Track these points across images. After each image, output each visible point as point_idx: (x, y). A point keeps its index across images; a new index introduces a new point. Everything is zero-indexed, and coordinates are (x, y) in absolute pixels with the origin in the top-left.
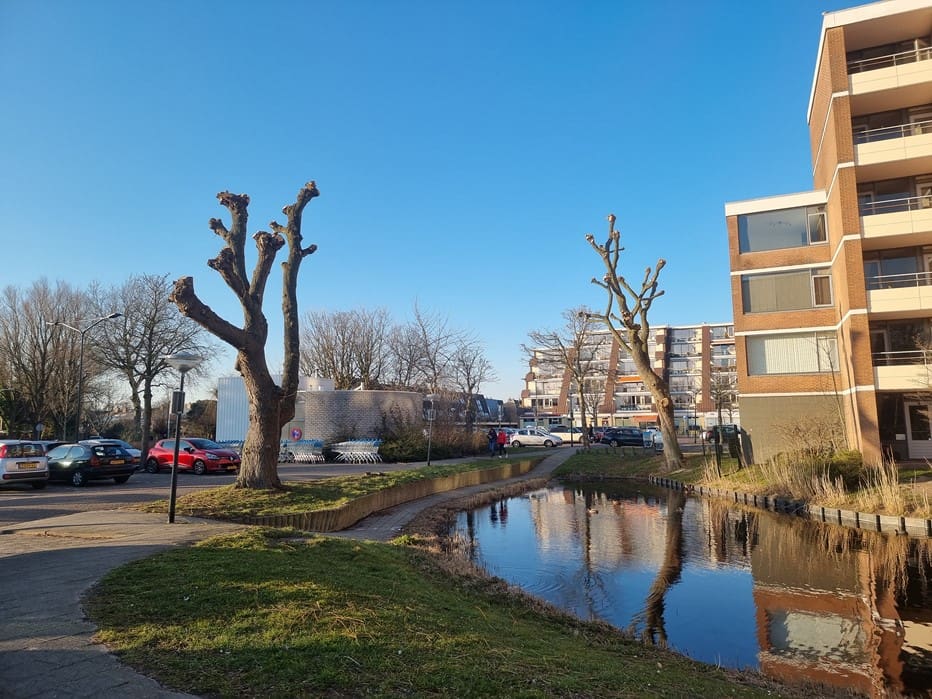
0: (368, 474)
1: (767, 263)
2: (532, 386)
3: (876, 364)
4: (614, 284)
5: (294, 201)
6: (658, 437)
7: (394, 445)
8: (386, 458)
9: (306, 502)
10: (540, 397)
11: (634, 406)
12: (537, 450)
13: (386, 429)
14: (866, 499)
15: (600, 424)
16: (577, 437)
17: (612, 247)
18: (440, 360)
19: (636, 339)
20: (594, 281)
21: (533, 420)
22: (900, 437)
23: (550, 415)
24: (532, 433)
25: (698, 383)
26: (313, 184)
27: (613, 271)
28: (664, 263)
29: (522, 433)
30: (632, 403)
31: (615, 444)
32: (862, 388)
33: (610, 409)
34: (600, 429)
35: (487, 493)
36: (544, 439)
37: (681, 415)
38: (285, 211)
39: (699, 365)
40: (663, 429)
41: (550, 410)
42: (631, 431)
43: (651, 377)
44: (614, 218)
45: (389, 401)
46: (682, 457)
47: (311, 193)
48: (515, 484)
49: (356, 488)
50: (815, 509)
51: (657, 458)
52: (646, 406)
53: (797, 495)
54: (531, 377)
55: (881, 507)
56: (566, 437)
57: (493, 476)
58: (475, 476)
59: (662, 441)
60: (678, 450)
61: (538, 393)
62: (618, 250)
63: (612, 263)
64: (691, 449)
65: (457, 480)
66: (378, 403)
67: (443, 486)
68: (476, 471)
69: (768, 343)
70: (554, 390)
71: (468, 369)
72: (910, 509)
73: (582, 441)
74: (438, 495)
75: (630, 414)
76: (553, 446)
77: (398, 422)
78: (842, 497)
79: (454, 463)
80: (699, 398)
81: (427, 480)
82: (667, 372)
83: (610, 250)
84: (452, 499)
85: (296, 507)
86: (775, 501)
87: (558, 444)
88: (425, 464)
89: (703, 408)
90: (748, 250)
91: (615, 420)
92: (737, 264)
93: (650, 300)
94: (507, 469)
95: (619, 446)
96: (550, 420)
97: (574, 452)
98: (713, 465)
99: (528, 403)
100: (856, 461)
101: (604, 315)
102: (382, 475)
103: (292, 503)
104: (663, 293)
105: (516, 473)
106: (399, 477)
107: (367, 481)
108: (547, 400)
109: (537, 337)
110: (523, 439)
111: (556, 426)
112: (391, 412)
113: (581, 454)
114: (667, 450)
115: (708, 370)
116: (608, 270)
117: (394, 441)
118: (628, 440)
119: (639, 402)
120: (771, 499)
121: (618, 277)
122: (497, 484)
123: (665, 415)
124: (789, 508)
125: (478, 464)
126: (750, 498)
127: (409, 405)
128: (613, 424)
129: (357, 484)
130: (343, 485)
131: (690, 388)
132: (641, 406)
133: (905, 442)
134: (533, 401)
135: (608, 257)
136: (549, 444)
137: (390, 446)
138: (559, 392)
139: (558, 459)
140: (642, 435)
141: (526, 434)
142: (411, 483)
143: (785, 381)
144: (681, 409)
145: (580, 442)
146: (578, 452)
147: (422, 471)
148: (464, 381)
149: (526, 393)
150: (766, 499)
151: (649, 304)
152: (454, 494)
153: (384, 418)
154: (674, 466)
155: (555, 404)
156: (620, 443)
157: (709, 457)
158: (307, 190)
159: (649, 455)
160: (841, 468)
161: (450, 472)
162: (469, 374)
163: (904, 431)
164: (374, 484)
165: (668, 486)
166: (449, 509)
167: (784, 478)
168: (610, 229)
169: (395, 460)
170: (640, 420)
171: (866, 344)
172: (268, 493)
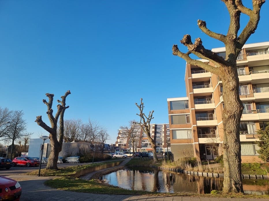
0: (78, 166)
1: (177, 113)
2: (119, 140)
3: (199, 137)
4: (142, 115)
5: (64, 95)
6: (152, 155)
7: (83, 158)
8: (81, 161)
9: (66, 172)
10: (121, 143)
11: (147, 146)
12: (121, 159)
13: (80, 153)
14: (195, 169)
15: (137, 151)
16: (131, 155)
17: (142, 106)
18: (95, 134)
19: (147, 130)
20: (137, 114)
21: (119, 150)
22: (204, 154)
23: (123, 149)
24: (119, 154)
25: (163, 139)
26: (69, 91)
27: (142, 112)
28: (154, 111)
29: (116, 154)
30: (146, 145)
31: (141, 157)
32: (196, 143)
33: (140, 147)
34: (137, 153)
35: (109, 170)
36: (122, 156)
37: (159, 148)
38: (61, 97)
39: (163, 135)
40: (153, 153)
41: (123, 147)
42: (146, 153)
43: (151, 139)
44: (142, 99)
45: (82, 146)
46: (158, 160)
47: (68, 93)
48: (116, 168)
49: (76, 169)
50: (186, 171)
51: (152, 160)
52: (150, 146)
53: (182, 168)
54: (118, 138)
55: (198, 170)
56: (128, 155)
57: (110, 166)
58: (105, 166)
59: (153, 156)
60: (157, 158)
61: (120, 142)
62: (143, 107)
63: (142, 110)
64: (160, 158)
65: (101, 167)
66: (78, 146)
67: (97, 169)
68: (106, 165)
69: (177, 131)
70: (125, 142)
71: (103, 136)
72: (204, 171)
73: (133, 156)
74: (96, 171)
75: (145, 148)
76: (125, 158)
77: (84, 151)
78: (191, 168)
79: (99, 162)
80: (163, 144)
81: (94, 167)
82: (155, 137)
83: (141, 107)
84: (100, 172)
85: (64, 173)
86: (178, 170)
87: (126, 157)
88: (92, 163)
89: (164, 147)
90: (172, 110)
91: (141, 150)
92: (170, 113)
93: (150, 120)
94: (113, 164)
95: (142, 157)
96: (123, 150)
97: (131, 159)
98: (165, 162)
99: (117, 145)
100: (195, 160)
101: (139, 123)
102: (82, 166)
103: (63, 173)
104: (153, 118)
105: (116, 165)
106: (86, 166)
107: (79, 167)
108: (123, 144)
109: (122, 128)
110: (117, 156)
111: (125, 152)
112: (82, 149)
113: (133, 159)
114: (154, 158)
115: (166, 136)
116: (140, 112)
117: (83, 157)
118: (145, 155)
119: (148, 145)
120: (177, 169)
121: (143, 113)
122: (111, 168)
123: (154, 149)
124: (181, 171)
125: (106, 163)
126: (173, 169)
127: (87, 147)
128: (141, 151)
129: (76, 168)
130: (73, 168)
131: (161, 141)
132: (148, 146)
133: (205, 156)
134: (119, 145)
135: (140, 109)
136: (124, 157)
137: (82, 158)
138: (126, 142)
139: (126, 161)
140: (148, 154)
141: (118, 154)
142: (89, 168)
143: (181, 141)
144: (159, 147)
145: (132, 156)
146: (132, 159)
147: (92, 165)
148: (101, 140)
149: (117, 142)
150: (176, 170)
151: (150, 121)
152: (101, 171)
153: (80, 150)
154: (156, 162)
155: (125, 145)
156: (143, 157)
157: (164, 160)
158: (68, 92)
159: (150, 160)
160: (191, 162)
161: (99, 165)
162: (103, 138)
163: (205, 153)
164: (80, 168)
165: (154, 167)
166: (100, 174)
167: (179, 164)
168: (141, 102)
169: (83, 162)
170: (148, 150)
171: (196, 132)
172: (55, 170)
